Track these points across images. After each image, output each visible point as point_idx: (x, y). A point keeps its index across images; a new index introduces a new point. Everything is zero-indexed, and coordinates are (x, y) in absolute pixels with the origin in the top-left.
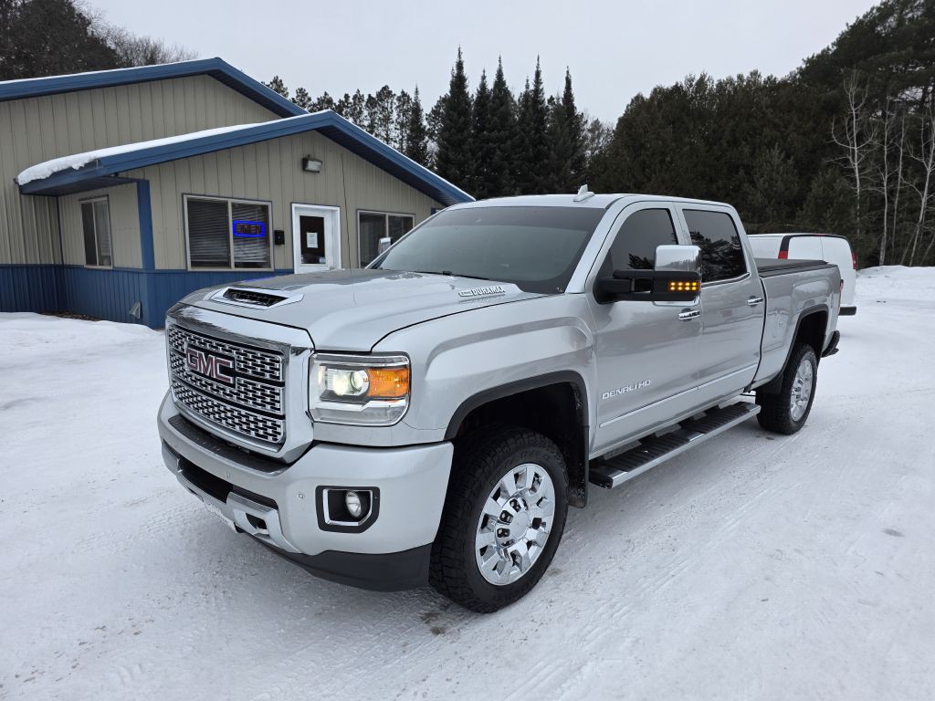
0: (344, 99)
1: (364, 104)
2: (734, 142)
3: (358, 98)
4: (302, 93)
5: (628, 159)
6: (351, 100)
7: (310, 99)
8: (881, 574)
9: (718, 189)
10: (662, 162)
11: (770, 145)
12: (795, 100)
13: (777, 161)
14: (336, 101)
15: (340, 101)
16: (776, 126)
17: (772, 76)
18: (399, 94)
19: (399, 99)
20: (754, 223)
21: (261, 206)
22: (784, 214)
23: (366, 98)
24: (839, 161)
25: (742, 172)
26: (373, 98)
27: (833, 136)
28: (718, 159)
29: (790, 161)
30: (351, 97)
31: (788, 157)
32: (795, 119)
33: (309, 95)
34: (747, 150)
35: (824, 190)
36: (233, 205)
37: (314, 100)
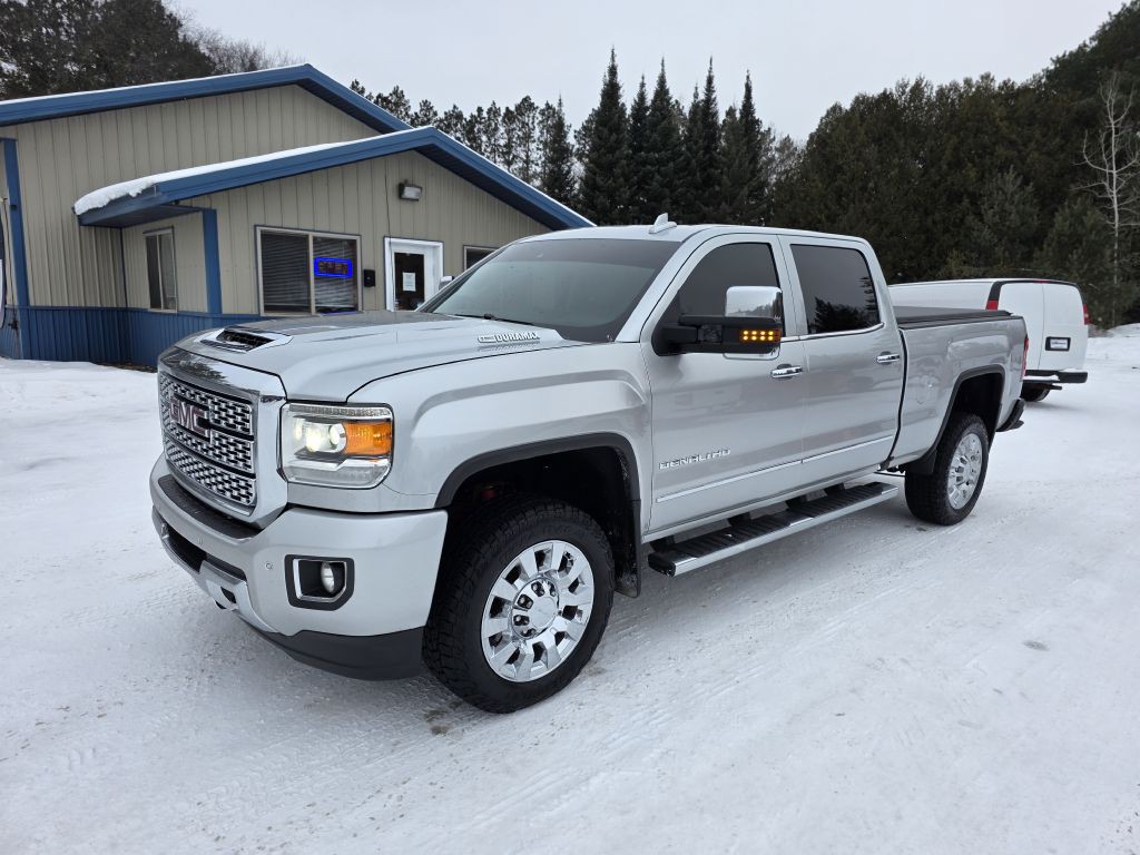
0: (476, 114)
1: (500, 119)
2: (957, 164)
3: (493, 111)
4: (426, 106)
5: (820, 185)
6: (485, 115)
7: (435, 114)
8: (1000, 692)
9: (934, 222)
10: (864, 189)
11: (1003, 168)
12: (1038, 110)
13: (1010, 188)
14: (467, 116)
15: (472, 116)
16: (1012, 143)
17: (1009, 80)
18: (543, 106)
19: (542, 113)
20: (978, 266)
21: (348, 240)
22: (1019, 256)
23: (503, 111)
24: (1091, 188)
25: (966, 201)
26: (512, 112)
27: (1085, 157)
28: (935, 185)
29: (1030, 188)
30: (485, 110)
31: (1026, 182)
32: (1037, 134)
33: (435, 109)
34: (972, 174)
35: (1071, 225)
36: (315, 239)
37: (441, 115)
